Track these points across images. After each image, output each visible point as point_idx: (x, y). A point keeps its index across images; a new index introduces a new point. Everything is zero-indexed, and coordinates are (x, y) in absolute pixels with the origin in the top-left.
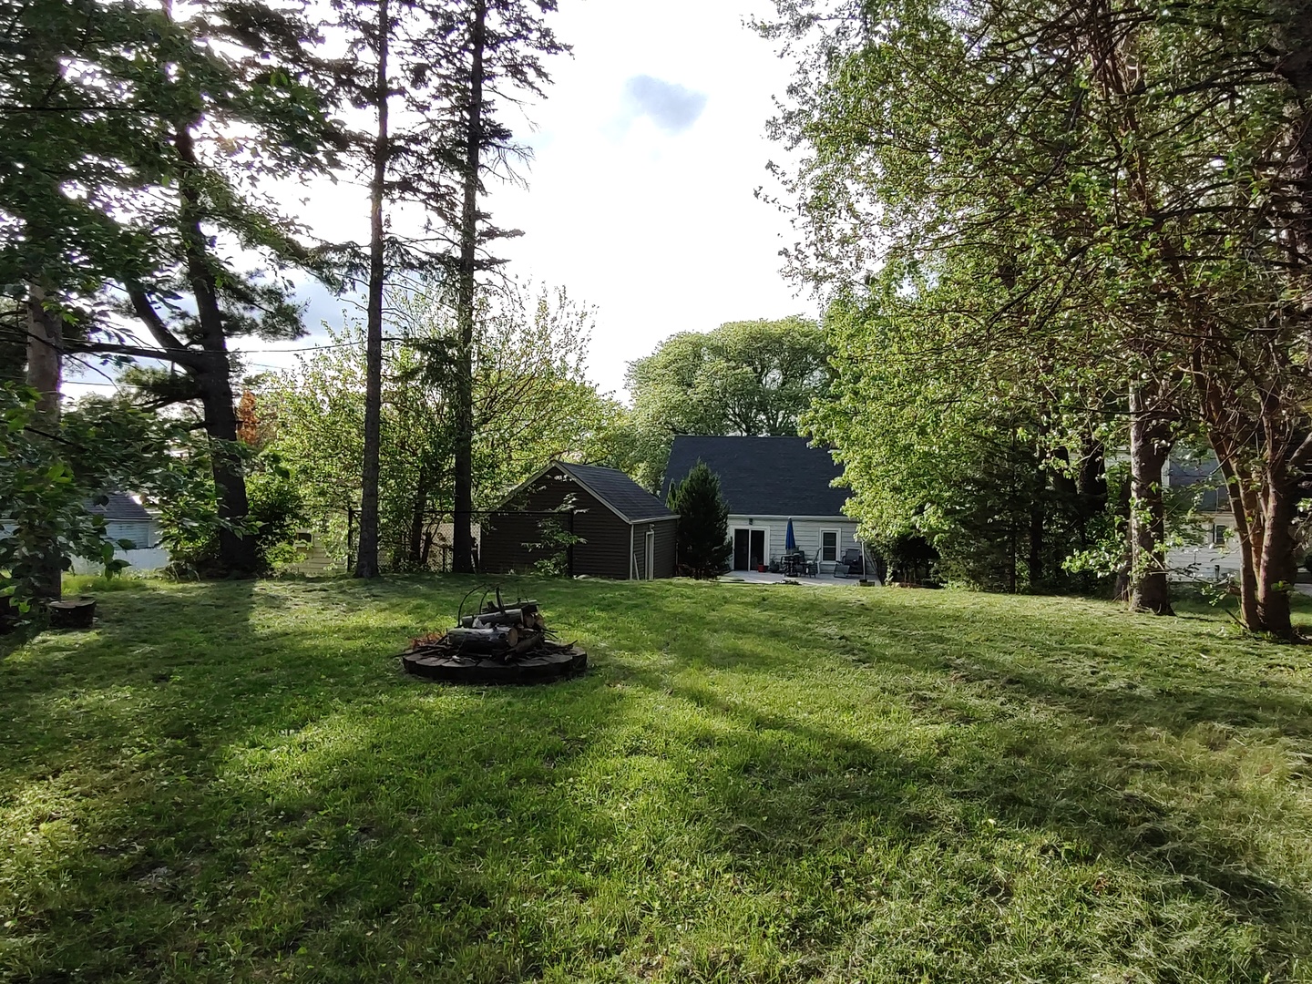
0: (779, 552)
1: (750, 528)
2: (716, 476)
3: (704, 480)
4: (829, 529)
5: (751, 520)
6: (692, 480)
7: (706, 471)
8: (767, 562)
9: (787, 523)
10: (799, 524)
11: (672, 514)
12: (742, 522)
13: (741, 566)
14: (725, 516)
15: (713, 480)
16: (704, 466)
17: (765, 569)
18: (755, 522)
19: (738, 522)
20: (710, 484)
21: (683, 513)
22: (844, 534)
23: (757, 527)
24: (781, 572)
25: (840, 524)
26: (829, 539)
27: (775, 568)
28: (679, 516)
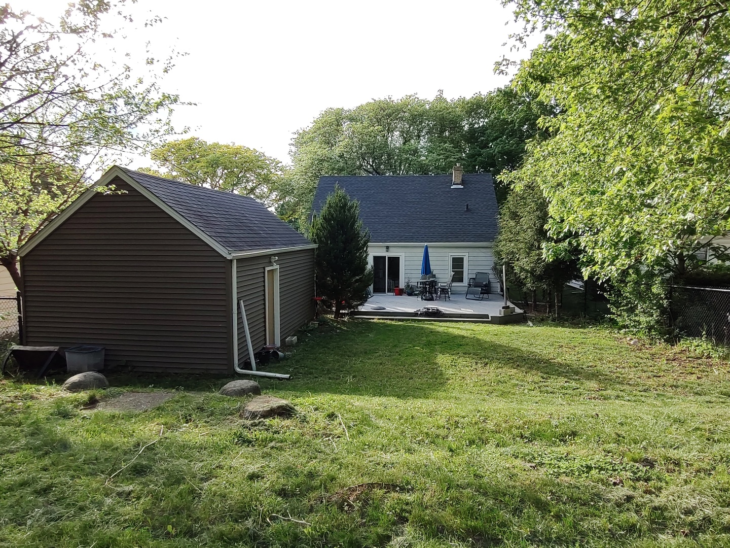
0: (413, 276)
1: (387, 255)
2: (355, 202)
3: (343, 207)
4: (458, 254)
5: (388, 247)
6: (330, 206)
7: (344, 198)
8: (402, 285)
9: (423, 250)
10: (435, 250)
11: (308, 243)
12: (380, 250)
13: (379, 289)
14: (365, 244)
15: (351, 207)
16: (342, 192)
17: (400, 292)
18: (390, 249)
19: (376, 249)
20: (349, 210)
21: (320, 242)
22: (471, 258)
23: (393, 254)
24: (416, 295)
25: (468, 250)
26: (458, 263)
27: (410, 291)
28: (315, 246)
